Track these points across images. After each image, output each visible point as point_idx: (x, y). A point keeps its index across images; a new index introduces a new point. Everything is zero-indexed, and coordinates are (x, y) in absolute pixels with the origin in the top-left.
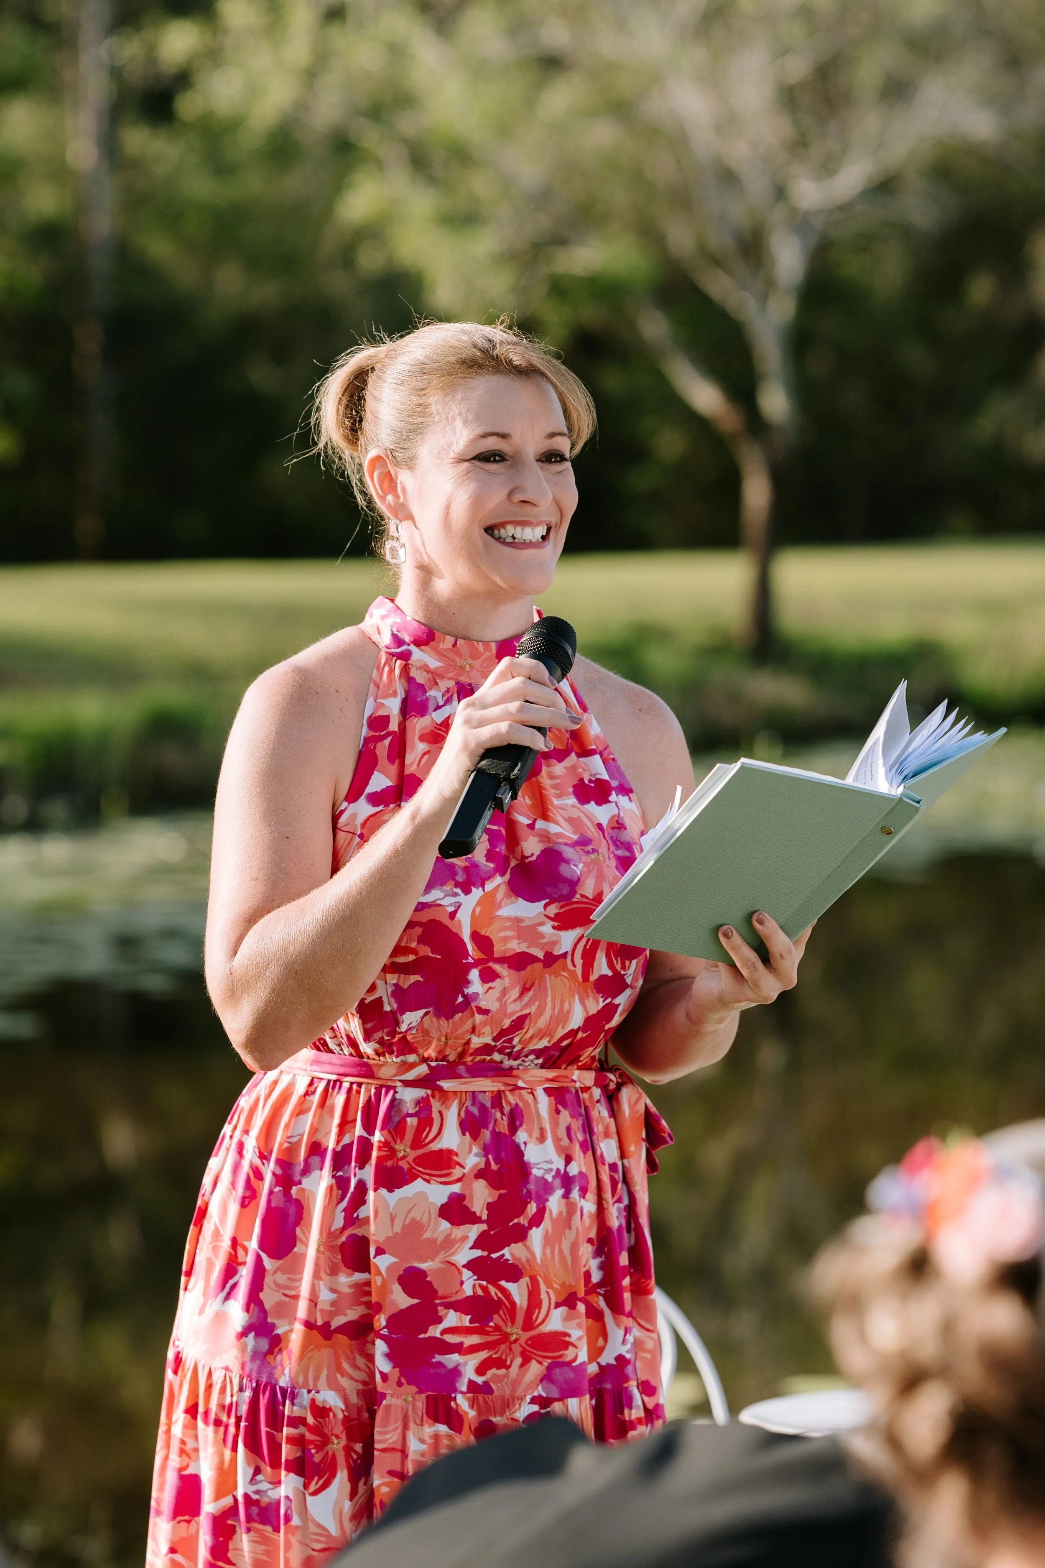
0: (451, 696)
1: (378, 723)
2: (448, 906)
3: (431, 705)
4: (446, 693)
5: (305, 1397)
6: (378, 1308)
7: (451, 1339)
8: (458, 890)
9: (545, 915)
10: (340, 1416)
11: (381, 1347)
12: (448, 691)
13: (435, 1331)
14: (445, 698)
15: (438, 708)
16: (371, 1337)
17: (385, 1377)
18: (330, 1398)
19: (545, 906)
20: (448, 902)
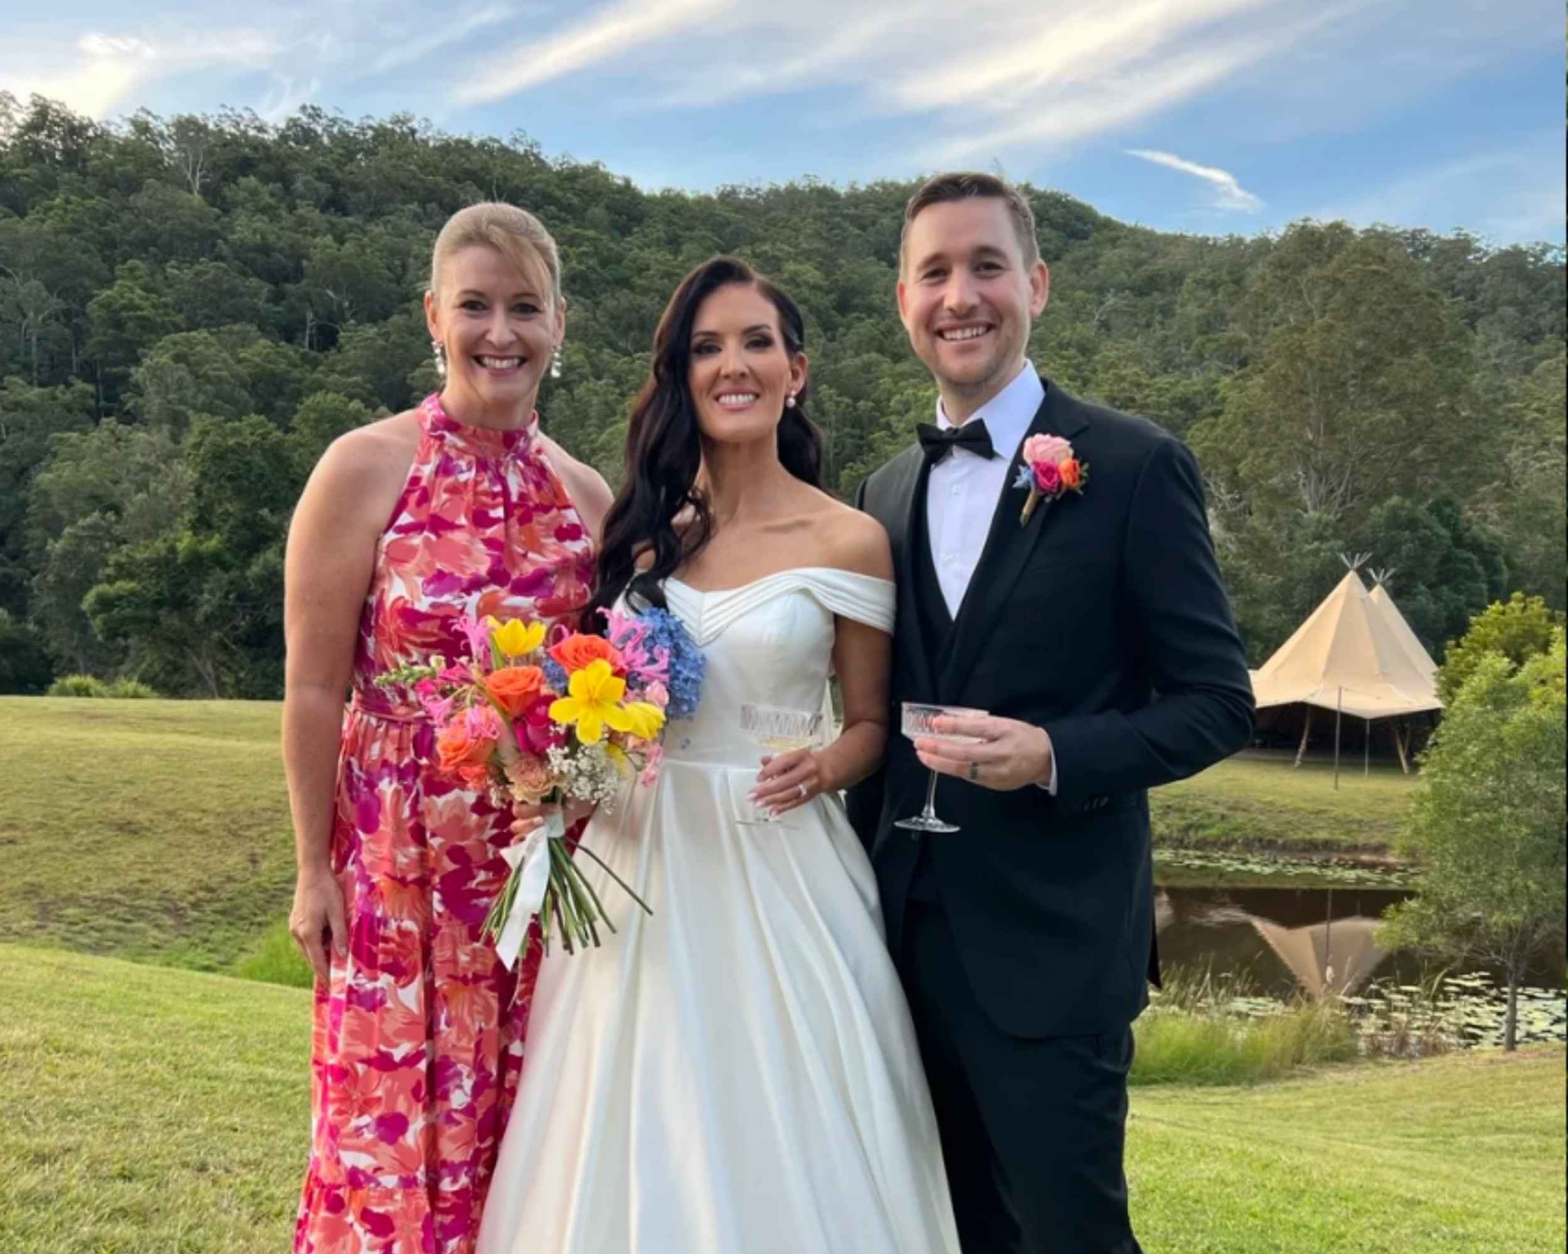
1: (415, 480)
5: (393, 925)
6: (433, 871)
7: (482, 888)
10: (417, 936)
11: (436, 896)
13: (473, 885)
16: (429, 888)
17: (440, 915)
18: (409, 925)
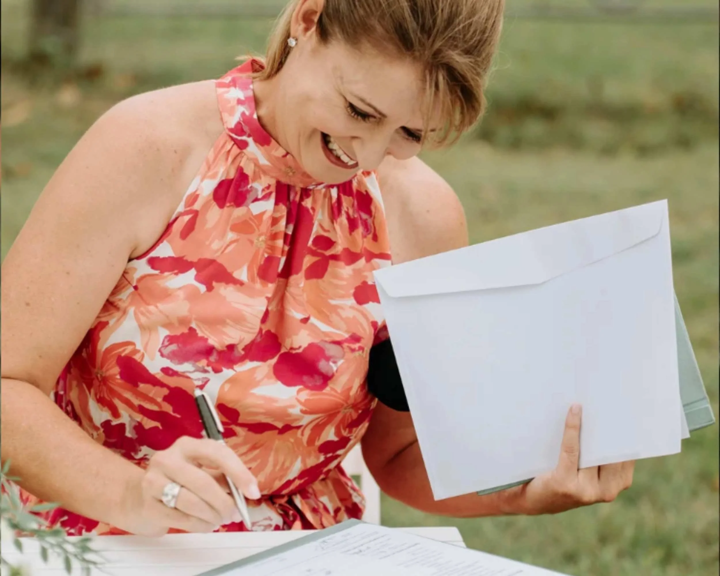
0: (270, 194)
2: (196, 380)
3: (250, 197)
4: (266, 189)
8: (210, 369)
9: (297, 399)
12: (268, 187)
14: (264, 193)
15: (256, 200)
19: (299, 391)
20: (197, 377)
